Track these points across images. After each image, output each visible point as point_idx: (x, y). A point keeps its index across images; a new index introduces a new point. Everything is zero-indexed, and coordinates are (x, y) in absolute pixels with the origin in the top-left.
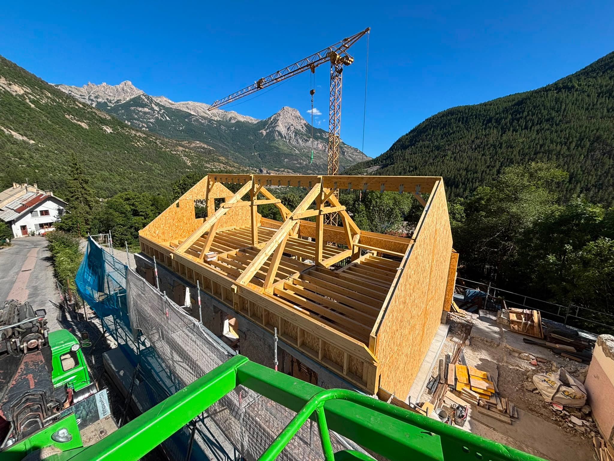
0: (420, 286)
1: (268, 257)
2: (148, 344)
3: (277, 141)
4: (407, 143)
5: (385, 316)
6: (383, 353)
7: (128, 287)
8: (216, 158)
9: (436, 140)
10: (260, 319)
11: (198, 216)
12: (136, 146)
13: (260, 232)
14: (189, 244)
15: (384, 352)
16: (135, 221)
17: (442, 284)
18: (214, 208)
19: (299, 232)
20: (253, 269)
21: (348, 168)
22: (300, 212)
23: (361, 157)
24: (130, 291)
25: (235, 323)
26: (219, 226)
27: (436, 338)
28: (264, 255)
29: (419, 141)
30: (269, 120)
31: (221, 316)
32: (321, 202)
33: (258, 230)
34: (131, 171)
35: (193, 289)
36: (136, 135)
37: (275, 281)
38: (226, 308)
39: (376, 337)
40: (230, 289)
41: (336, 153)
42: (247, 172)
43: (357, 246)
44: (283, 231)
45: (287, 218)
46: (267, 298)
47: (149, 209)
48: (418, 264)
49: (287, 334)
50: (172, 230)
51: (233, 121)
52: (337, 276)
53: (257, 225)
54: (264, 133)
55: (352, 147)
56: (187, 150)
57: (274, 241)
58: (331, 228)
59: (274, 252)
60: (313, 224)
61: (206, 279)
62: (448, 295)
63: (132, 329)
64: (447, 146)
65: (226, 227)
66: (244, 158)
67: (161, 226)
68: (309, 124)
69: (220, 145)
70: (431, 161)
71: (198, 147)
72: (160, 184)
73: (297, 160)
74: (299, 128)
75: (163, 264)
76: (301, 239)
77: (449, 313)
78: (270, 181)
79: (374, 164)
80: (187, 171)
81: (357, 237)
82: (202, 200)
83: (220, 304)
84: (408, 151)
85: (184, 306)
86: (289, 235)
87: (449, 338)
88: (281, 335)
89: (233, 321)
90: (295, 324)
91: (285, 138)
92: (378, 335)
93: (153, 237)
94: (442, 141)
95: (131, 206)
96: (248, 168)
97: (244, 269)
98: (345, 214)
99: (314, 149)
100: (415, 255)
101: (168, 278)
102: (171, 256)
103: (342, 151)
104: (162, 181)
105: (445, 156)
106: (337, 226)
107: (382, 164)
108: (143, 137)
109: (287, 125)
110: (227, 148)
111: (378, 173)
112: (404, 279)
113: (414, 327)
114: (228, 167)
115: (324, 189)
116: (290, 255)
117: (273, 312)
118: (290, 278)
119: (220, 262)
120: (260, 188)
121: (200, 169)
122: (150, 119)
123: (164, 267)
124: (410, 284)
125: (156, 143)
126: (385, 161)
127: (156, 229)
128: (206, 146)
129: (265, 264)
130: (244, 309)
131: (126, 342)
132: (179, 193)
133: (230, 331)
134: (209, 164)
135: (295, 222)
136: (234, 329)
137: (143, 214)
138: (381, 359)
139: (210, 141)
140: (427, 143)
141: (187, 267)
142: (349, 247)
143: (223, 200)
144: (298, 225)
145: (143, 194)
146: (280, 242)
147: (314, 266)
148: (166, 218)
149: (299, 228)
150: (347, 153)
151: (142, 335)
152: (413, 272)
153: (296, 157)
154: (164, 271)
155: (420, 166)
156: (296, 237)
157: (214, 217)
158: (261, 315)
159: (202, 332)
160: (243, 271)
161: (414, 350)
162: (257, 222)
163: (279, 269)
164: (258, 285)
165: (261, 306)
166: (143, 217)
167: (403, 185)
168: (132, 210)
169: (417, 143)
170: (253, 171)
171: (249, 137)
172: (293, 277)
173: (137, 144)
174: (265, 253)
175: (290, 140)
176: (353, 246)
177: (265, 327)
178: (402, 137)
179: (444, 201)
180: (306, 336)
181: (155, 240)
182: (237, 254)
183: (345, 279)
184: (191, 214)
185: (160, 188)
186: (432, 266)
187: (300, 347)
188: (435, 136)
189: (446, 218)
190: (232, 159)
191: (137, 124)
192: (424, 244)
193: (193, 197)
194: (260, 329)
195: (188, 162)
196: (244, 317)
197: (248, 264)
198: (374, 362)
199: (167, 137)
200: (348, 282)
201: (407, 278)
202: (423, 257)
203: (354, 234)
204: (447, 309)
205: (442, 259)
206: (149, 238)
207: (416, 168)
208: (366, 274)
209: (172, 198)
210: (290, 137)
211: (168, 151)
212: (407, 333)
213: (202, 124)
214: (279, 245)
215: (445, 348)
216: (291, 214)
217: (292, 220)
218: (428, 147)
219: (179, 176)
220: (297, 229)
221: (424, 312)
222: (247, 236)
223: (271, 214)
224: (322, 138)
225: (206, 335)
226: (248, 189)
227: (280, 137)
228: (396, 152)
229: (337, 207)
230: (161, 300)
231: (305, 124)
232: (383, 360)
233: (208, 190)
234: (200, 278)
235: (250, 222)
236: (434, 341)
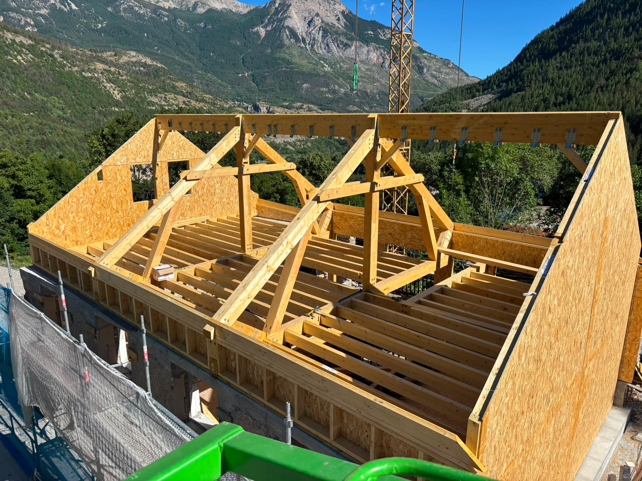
0: (571, 330)
1: (272, 273)
2: (51, 434)
3: (288, 48)
4: (552, 46)
5: (499, 384)
6: (495, 453)
7: (13, 328)
8: (169, 84)
9: (613, 39)
10: (258, 389)
11: (137, 198)
12: (15, 64)
13: (256, 228)
14: (124, 249)
15: (497, 453)
16: (19, 208)
17: (618, 329)
18: (167, 181)
19: (331, 228)
20: (244, 295)
21: (430, 99)
22: (335, 187)
23: (457, 77)
24: (15, 335)
25: (213, 397)
26: (177, 216)
27: (601, 434)
28: (264, 268)
29: (578, 42)
30: (270, 6)
31: (186, 383)
32: (375, 166)
33: (253, 224)
34: (7, 111)
35: (133, 333)
36: (14, 41)
37: (286, 319)
38: (195, 368)
39: (479, 423)
40: (202, 333)
41: (404, 68)
42: (230, 110)
43: (446, 253)
44: (302, 222)
45: (308, 197)
46: (271, 349)
47: (44, 185)
48: (567, 287)
49: (310, 417)
50: (90, 223)
51: (201, 10)
52: (406, 310)
53: (250, 214)
54: (262, 32)
55: (439, 56)
56: (113, 69)
57: (285, 243)
58: (393, 218)
59: (283, 263)
60: (359, 212)
61: (156, 314)
62: (630, 351)
63: (22, 406)
64: (637, 51)
65: (191, 217)
66: (224, 83)
67: (70, 215)
68: (351, 13)
69: (177, 58)
70: (603, 82)
71: (134, 64)
72: (64, 136)
73: (327, 86)
74: (332, 20)
75: (76, 288)
76: (336, 241)
77: (630, 385)
78: (275, 126)
79: (484, 90)
80: (115, 112)
81: (447, 236)
82: (144, 167)
83: (183, 360)
84: (554, 62)
85: (116, 365)
86: (313, 233)
87: (629, 435)
88: (299, 419)
89: (207, 394)
90: (325, 398)
91: (304, 41)
92: (484, 419)
93: (55, 236)
94: (626, 39)
95: (10, 180)
96: (230, 103)
97: (226, 296)
98: (422, 190)
99: (362, 62)
100: (562, 267)
101: (86, 313)
102: (91, 271)
103: (418, 66)
104: (66, 131)
105: (631, 71)
106: (406, 214)
107: (499, 90)
108: (29, 45)
109: (307, 15)
110: (190, 64)
111: (490, 107)
112: (537, 315)
113: (556, 408)
114: (193, 103)
115: (381, 141)
116: (314, 270)
117: (282, 375)
118: (314, 315)
119: (180, 284)
120: (256, 140)
121: (139, 106)
122: (39, 9)
123: (77, 293)
124: (550, 325)
125: (52, 56)
126: (504, 84)
127: (60, 221)
128: (149, 61)
129: (267, 286)
130: (228, 370)
131: (12, 429)
132: (100, 154)
133: (202, 412)
134: (156, 96)
135: (323, 206)
136: (209, 409)
137: (34, 194)
138: (490, 466)
139: (157, 50)
140: (594, 44)
141: (121, 292)
142: (430, 256)
143: (184, 165)
144: (329, 214)
145: (31, 155)
146: (295, 244)
147: (361, 290)
148: (78, 200)
149: (332, 220)
150: (428, 70)
151: (42, 416)
152: (556, 302)
153: (326, 80)
154: (78, 300)
155: (578, 93)
156: (326, 235)
157: (169, 199)
158: (260, 381)
159: (152, 408)
160: (224, 300)
161: (557, 455)
162: (249, 207)
163: (294, 296)
164: (254, 326)
165: (260, 363)
166: (33, 201)
167: (539, 130)
168: (12, 186)
169: (573, 45)
170: (240, 109)
171: (233, 42)
172: (320, 312)
173: (16, 59)
174: (266, 265)
175: (312, 46)
176: (439, 254)
177: (267, 403)
178: (543, 33)
179: (625, 161)
180: (345, 421)
181: (59, 242)
182: (214, 268)
183: (421, 316)
184: (125, 193)
185: (63, 144)
186: (595, 292)
187: (334, 440)
188: (611, 31)
189: (627, 196)
190: (201, 86)
191: (15, 19)
192: (580, 246)
193: (128, 160)
194: (259, 407)
195: (116, 92)
196: (228, 384)
197: (233, 287)
198: (476, 470)
199: (73, 44)
200: (427, 323)
201: (544, 312)
202: (576, 272)
203: (440, 229)
204: (627, 377)
205: (617, 278)
206: (47, 237)
207: (570, 97)
208: (462, 306)
209: (87, 163)
210: (314, 39)
211: (76, 71)
212: (542, 419)
213: (141, 17)
214: (294, 251)
215: (619, 453)
216: (316, 191)
217: (319, 202)
218: (596, 53)
219: (98, 120)
220: (327, 221)
221: (579, 381)
222: (232, 234)
223: (277, 193)
224: (376, 40)
225: (159, 414)
226: (232, 144)
227: (293, 40)
228: (529, 66)
229: (407, 176)
230: (75, 351)
231: (343, 13)
232: (495, 469)
233: (157, 147)
234: (145, 312)
235: (238, 208)
236: (597, 439)
